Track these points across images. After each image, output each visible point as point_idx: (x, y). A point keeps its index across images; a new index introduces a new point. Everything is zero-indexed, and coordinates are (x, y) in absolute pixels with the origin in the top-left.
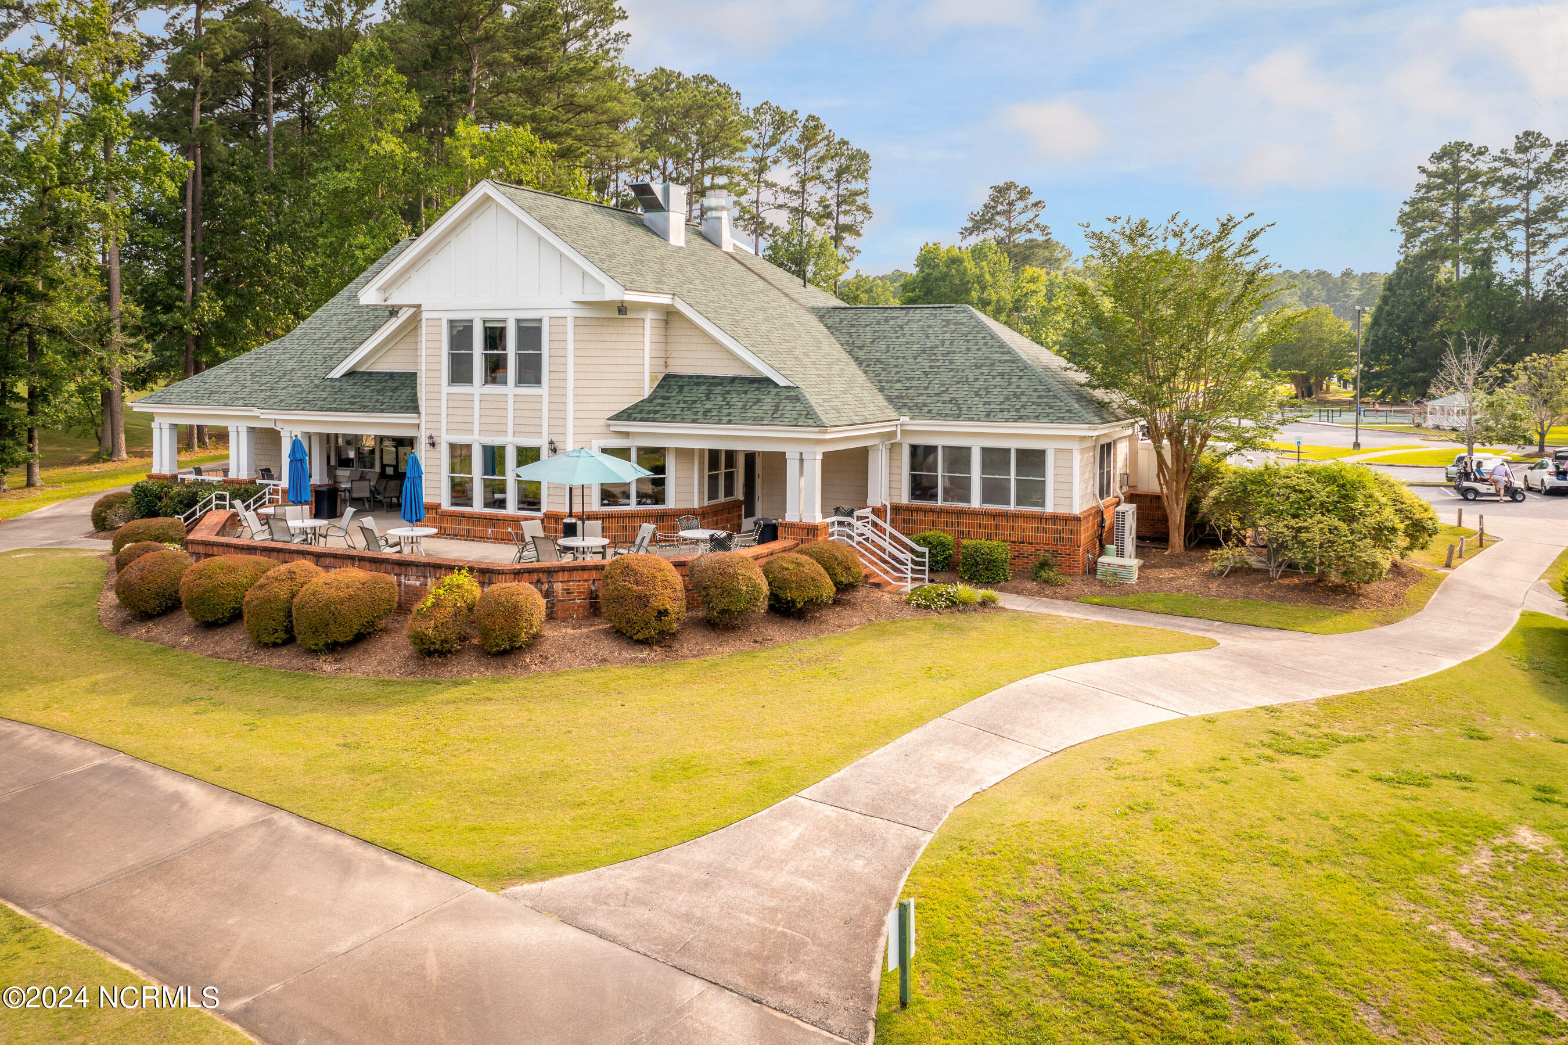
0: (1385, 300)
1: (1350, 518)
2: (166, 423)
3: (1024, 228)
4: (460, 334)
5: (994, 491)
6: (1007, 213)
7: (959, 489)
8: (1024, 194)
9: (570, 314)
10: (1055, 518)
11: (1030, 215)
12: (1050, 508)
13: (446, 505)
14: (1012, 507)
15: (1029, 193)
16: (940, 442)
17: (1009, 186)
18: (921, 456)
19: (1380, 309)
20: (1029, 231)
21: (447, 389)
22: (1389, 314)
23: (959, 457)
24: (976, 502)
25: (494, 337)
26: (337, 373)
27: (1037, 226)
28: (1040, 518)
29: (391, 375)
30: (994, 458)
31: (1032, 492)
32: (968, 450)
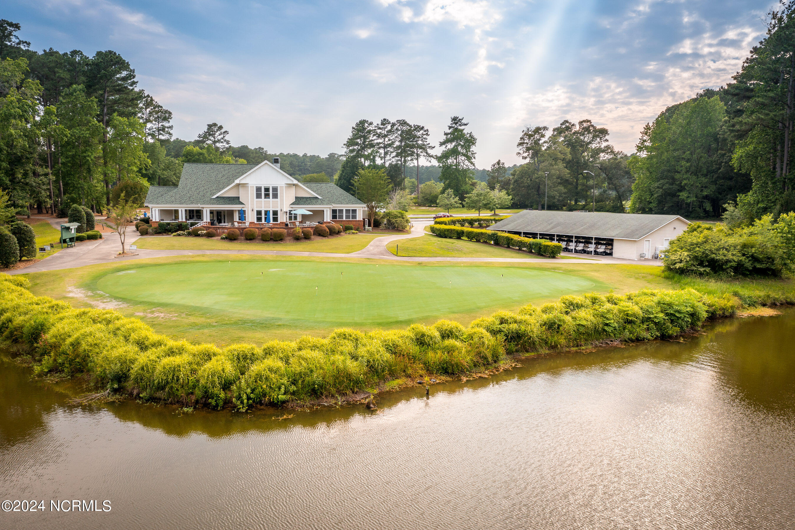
0: (343, 171)
1: (403, 218)
2: (157, 209)
3: (219, 141)
4: (259, 189)
5: (347, 217)
6: (213, 135)
7: (341, 217)
8: (221, 128)
9: (284, 186)
10: (359, 221)
11: (222, 136)
12: (357, 219)
13: (256, 222)
14: (351, 219)
15: (222, 128)
16: (338, 209)
17: (215, 125)
18: (334, 211)
19: (341, 174)
20: (222, 142)
21: (255, 200)
22: (344, 176)
23: (341, 211)
24: (344, 219)
25: (267, 190)
26: (214, 197)
27: (225, 140)
28: (356, 221)
29: (229, 197)
30: (348, 211)
31: (354, 217)
32: (343, 210)
